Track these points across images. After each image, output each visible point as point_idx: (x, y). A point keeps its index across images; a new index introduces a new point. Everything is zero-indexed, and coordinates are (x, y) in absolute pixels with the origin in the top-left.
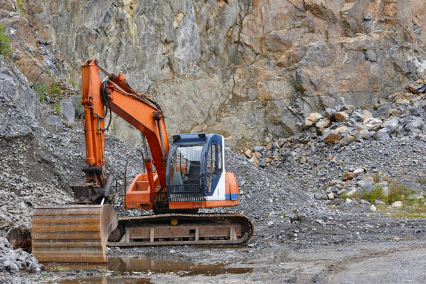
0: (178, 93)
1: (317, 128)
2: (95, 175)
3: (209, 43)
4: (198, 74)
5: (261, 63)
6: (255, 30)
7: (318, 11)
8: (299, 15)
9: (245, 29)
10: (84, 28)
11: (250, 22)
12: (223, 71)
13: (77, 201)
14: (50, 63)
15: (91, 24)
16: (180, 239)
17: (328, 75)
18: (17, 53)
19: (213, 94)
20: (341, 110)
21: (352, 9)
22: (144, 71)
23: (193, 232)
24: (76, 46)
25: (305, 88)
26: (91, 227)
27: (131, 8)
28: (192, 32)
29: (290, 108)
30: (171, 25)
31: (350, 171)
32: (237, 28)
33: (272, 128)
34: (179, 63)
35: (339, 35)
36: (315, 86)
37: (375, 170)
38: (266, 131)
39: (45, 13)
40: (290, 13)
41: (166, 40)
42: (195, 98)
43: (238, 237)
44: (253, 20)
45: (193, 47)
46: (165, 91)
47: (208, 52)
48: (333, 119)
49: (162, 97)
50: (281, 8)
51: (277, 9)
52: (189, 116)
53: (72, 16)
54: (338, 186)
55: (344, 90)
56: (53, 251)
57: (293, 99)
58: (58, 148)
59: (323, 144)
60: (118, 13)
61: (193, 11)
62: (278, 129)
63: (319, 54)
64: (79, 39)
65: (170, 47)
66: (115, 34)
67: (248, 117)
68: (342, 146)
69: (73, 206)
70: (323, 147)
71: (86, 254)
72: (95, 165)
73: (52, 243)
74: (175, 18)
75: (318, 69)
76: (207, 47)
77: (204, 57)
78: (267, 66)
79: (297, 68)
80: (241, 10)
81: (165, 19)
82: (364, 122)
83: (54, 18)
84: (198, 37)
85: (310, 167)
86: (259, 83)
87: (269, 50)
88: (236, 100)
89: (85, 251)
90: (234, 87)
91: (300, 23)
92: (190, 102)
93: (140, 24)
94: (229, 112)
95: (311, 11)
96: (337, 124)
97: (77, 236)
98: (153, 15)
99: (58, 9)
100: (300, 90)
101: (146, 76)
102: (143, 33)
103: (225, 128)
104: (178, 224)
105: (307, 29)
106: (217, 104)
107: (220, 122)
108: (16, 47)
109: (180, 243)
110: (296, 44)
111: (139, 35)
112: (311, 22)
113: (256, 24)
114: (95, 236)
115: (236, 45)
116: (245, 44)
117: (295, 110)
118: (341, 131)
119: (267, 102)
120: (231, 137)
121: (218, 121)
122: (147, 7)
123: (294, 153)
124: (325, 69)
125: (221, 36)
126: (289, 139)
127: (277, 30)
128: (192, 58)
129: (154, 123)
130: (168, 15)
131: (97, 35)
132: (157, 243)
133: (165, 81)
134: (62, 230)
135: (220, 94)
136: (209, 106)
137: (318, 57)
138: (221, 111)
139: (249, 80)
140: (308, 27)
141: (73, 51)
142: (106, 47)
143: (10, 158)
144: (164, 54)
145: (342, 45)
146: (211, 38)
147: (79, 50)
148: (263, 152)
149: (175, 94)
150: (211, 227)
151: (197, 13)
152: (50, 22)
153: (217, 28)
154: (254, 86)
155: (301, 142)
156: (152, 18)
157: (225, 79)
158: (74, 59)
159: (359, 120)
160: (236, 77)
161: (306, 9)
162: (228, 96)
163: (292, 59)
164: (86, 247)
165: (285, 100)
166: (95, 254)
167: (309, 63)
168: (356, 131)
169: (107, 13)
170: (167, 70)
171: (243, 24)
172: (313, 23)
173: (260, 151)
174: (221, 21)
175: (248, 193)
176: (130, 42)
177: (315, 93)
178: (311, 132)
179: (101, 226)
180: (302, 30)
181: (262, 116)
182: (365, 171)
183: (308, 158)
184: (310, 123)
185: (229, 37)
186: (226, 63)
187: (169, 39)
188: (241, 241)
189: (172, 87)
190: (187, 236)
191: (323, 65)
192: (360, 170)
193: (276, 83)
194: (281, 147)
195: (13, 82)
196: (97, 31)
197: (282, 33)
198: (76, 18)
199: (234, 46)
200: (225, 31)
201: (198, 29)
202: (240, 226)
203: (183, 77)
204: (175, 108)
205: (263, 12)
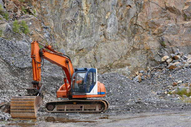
0: (108, 47)
1: (167, 62)
2: (36, 85)
3: (122, 25)
4: (117, 39)
5: (146, 33)
6: (143, 19)
7: (172, 10)
8: (163, 12)
9: (139, 19)
10: (66, 20)
11: (141, 16)
12: (129, 37)
13: (28, 95)
14: (47, 36)
15: (69, 18)
16: (76, 110)
17: (176, 38)
18: (32, 32)
19: (124, 47)
20: (177, 55)
21: (188, 8)
22: (93, 38)
23: (81, 107)
24: (62, 27)
25: (165, 44)
26: (31, 105)
27: (87, 11)
28: (115, 21)
29: (159, 53)
30: (105, 18)
31: (176, 82)
32: (135, 18)
33: (150, 62)
34: (108, 34)
35: (182, 20)
36: (170, 44)
37: (187, 82)
38: (148, 64)
39: (49, 14)
40: (159, 11)
41: (102, 24)
42: (115, 49)
43: (99, 110)
44: (142, 14)
45: (115, 27)
46: (102, 46)
47: (122, 29)
48: (174, 58)
49: (100, 49)
50: (155, 9)
51: (153, 9)
52: (112, 57)
53: (61, 15)
54: (170, 88)
55: (183, 45)
56: (18, 114)
57: (160, 49)
58: (42, 73)
59: (168, 70)
60: (81, 13)
61: (115, 11)
62: (153, 63)
63: (172, 29)
64: (63, 25)
65: (104, 27)
66: (79, 22)
67: (139, 57)
68: (176, 71)
69: (25, 97)
70: (168, 71)
71: (29, 115)
72: (36, 81)
73: (17, 110)
74: (107, 15)
75: (171, 36)
76: (121, 27)
77: (120, 31)
78: (148, 35)
79: (162, 35)
80: (137, 10)
81: (102, 15)
82: (188, 60)
83: (53, 16)
84: (117, 22)
85: (162, 80)
86: (145, 42)
87: (150, 28)
88: (134, 50)
89: (29, 114)
90: (133, 44)
91: (164, 15)
92: (113, 51)
93: (91, 17)
94: (131, 55)
95: (169, 10)
96: (175, 61)
97: (26, 108)
98: (97, 13)
99: (55, 12)
100: (163, 45)
101: (93, 40)
102: (92, 21)
103: (129, 62)
104: (76, 104)
105: (167, 18)
106: (125, 52)
107: (126, 60)
108: (32, 30)
109: (77, 111)
110: (162, 25)
111: (90, 22)
112: (169, 14)
113: (144, 16)
114: (32, 108)
115: (135, 25)
116: (139, 25)
117: (161, 54)
118: (176, 64)
119: (148, 51)
120: (131, 66)
121: (126, 59)
122: (94, 10)
123: (156, 74)
124: (175, 36)
125: (128, 22)
126: (155, 67)
127: (153, 18)
128: (114, 32)
129: (66, 64)
130: (103, 13)
131: (71, 23)
132: (67, 111)
133: (102, 42)
134: (21, 105)
135: (127, 47)
136: (122, 53)
137: (172, 31)
138: (127, 55)
139: (140, 41)
140: (168, 17)
141: (61, 30)
142: (75, 28)
143: (22, 76)
144: (102, 30)
145: (183, 25)
146: (123, 23)
147: (64, 29)
148: (144, 73)
149: (106, 48)
150: (89, 105)
151: (117, 12)
152: (51, 18)
153: (126, 18)
154: (143, 44)
155: (160, 69)
156: (96, 15)
157: (129, 41)
158: (61, 33)
159: (185, 59)
160: (135, 40)
161: (167, 9)
162: (131, 48)
163: (160, 31)
164: (29, 112)
165: (156, 50)
166: (32, 115)
167: (167, 33)
168: (183, 64)
169: (76, 13)
170: (103, 37)
171: (138, 16)
172: (170, 16)
173: (142, 73)
174: (128, 15)
175: (121, 91)
176: (86, 26)
177: (170, 47)
178: (164, 64)
179: (34, 104)
180: (165, 18)
181: (146, 57)
182: (183, 82)
183: (161, 76)
184: (164, 60)
185: (132, 22)
186: (130, 34)
187: (104, 24)
188: (100, 111)
189: (105, 44)
190: (80, 109)
191: (174, 34)
192: (181, 81)
193: (152, 42)
194: (152, 71)
195: (28, 45)
196: (72, 21)
197: (155, 20)
198: (62, 16)
199: (134, 26)
200: (130, 19)
201: (117, 19)
202: (100, 105)
203: (110, 40)
204: (106, 54)
205: (147, 11)
